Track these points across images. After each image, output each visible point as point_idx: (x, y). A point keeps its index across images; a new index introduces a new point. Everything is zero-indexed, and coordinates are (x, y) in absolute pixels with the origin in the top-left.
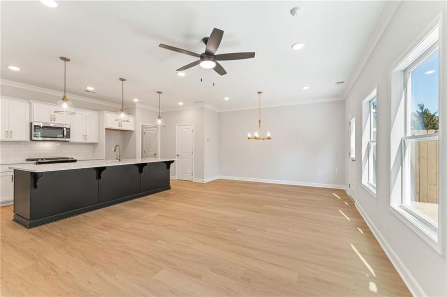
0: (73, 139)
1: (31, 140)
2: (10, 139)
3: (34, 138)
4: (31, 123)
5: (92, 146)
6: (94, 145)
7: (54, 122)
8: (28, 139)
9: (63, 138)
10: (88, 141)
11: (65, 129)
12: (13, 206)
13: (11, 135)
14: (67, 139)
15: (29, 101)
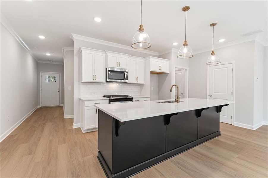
0: (130, 81)
1: (107, 82)
2: (96, 81)
3: (108, 80)
4: (106, 69)
5: (139, 87)
6: (141, 85)
7: (119, 67)
8: (104, 81)
9: (124, 80)
10: (139, 82)
11: (125, 73)
12: (97, 132)
13: (96, 77)
14: (127, 81)
15: (105, 52)
